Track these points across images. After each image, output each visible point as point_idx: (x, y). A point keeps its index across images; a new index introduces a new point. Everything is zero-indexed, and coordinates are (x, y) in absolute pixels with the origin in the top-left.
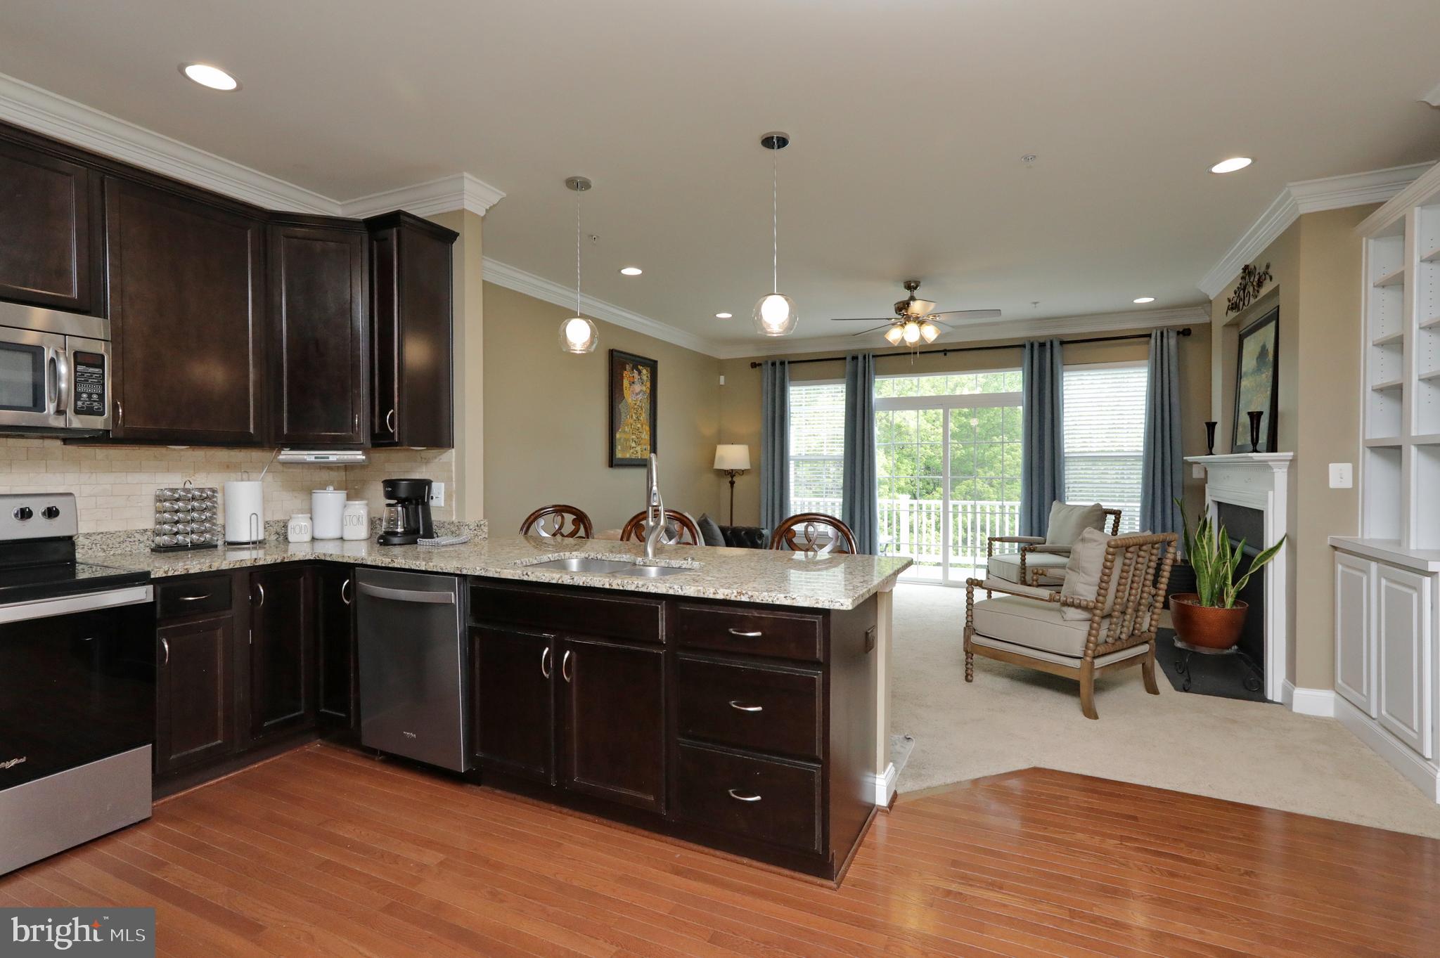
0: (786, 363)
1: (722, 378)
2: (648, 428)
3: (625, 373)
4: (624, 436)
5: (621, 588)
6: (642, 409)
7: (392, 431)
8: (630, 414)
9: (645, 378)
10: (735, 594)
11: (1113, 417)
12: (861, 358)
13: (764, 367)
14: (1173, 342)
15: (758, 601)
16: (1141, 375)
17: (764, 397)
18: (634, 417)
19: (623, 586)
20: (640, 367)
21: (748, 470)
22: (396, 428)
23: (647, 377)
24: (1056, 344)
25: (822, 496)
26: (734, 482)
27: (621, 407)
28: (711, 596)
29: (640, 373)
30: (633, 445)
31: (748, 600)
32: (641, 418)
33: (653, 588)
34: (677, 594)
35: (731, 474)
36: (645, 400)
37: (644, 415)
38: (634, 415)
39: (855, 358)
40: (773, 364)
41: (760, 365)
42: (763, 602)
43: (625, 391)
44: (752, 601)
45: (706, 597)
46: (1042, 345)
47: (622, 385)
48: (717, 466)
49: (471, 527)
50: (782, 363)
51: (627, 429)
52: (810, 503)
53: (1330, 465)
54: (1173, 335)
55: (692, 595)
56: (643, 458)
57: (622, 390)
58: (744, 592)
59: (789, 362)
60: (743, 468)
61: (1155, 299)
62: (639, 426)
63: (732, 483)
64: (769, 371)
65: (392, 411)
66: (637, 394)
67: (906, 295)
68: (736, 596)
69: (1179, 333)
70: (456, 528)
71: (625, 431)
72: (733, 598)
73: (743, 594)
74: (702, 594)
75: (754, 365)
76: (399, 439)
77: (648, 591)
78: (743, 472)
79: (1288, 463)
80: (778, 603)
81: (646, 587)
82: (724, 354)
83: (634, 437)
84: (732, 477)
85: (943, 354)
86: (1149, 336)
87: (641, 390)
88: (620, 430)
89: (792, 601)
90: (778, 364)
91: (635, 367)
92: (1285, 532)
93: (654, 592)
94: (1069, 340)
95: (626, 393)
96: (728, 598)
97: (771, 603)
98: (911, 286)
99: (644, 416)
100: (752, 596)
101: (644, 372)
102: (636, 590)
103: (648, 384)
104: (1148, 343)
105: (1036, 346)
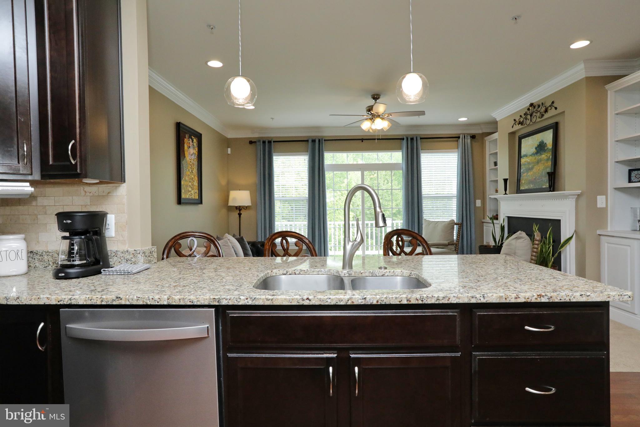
0: (272, 142)
1: (229, 149)
2: (197, 179)
3: (185, 140)
4: (186, 183)
5: (420, 302)
6: (194, 166)
7: (73, 162)
8: (188, 168)
9: (195, 144)
10: (536, 297)
11: (445, 177)
12: (317, 141)
13: (258, 143)
14: (469, 141)
15: (556, 301)
16: (454, 157)
17: (259, 163)
18: (190, 171)
19: (422, 301)
20: (193, 137)
21: (250, 206)
22: (78, 159)
23: (196, 144)
24: (419, 139)
25: (293, 221)
26: (241, 214)
27: (183, 163)
28: (513, 301)
29: (193, 141)
30: (190, 189)
31: (547, 301)
32: (194, 172)
33: (454, 299)
34: (479, 302)
35: (239, 209)
36: (195, 160)
37: (195, 169)
38: (190, 169)
39: (314, 141)
40: (264, 142)
41: (255, 142)
42: (561, 301)
43: (186, 152)
44: (551, 301)
45: (508, 302)
46: (412, 139)
47: (184, 148)
48: (231, 203)
49: (147, 254)
50: (270, 142)
51: (187, 179)
52: (286, 225)
53: (598, 197)
54: (469, 137)
55: (494, 301)
56: (195, 198)
57: (184, 151)
58: (543, 294)
59: (274, 142)
60: (246, 205)
61: (468, 119)
62: (193, 177)
63: (240, 215)
64: (262, 146)
65: (73, 141)
66: (192, 155)
67: (372, 102)
68: (536, 299)
69: (471, 137)
70: (132, 256)
71: (186, 180)
72: (534, 300)
73: (543, 296)
74: (504, 299)
75: (251, 142)
76: (81, 170)
77: (449, 302)
78: (246, 208)
79: (577, 196)
80: (574, 300)
81: (447, 298)
82: (230, 135)
83: (190, 184)
84: (240, 210)
85: (361, 141)
86: (459, 137)
87: (194, 153)
88: (183, 179)
89: (587, 298)
90: (267, 143)
91: (190, 137)
92: (574, 229)
93: (455, 302)
94: (423, 137)
95: (186, 153)
96: (529, 301)
97: (569, 301)
98: (376, 97)
99: (195, 171)
100: (551, 297)
101: (195, 140)
102: (437, 302)
103: (197, 149)
104: (457, 141)
105: (409, 140)
